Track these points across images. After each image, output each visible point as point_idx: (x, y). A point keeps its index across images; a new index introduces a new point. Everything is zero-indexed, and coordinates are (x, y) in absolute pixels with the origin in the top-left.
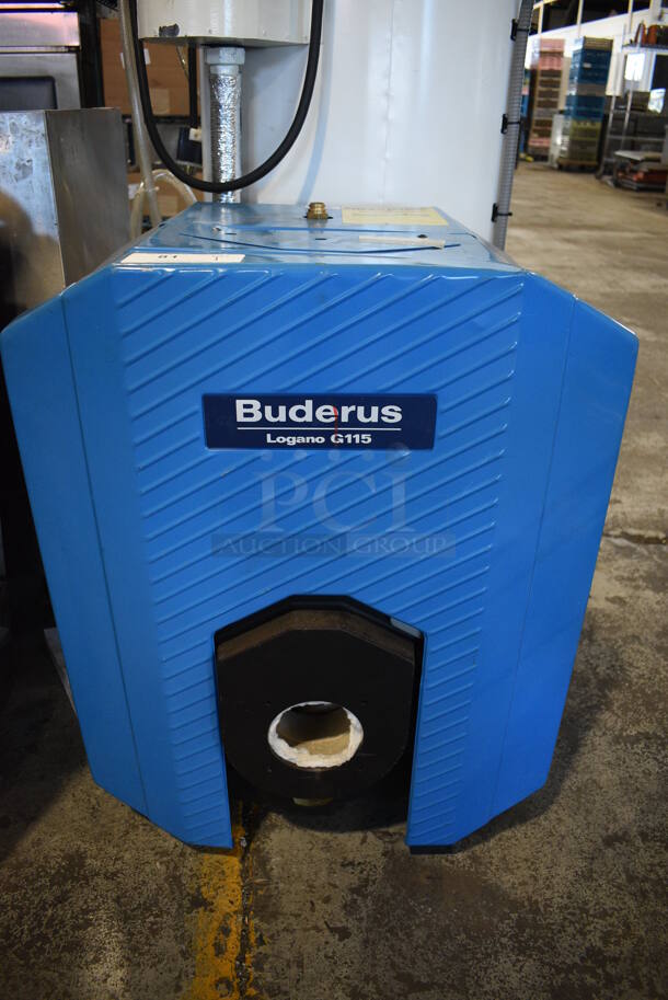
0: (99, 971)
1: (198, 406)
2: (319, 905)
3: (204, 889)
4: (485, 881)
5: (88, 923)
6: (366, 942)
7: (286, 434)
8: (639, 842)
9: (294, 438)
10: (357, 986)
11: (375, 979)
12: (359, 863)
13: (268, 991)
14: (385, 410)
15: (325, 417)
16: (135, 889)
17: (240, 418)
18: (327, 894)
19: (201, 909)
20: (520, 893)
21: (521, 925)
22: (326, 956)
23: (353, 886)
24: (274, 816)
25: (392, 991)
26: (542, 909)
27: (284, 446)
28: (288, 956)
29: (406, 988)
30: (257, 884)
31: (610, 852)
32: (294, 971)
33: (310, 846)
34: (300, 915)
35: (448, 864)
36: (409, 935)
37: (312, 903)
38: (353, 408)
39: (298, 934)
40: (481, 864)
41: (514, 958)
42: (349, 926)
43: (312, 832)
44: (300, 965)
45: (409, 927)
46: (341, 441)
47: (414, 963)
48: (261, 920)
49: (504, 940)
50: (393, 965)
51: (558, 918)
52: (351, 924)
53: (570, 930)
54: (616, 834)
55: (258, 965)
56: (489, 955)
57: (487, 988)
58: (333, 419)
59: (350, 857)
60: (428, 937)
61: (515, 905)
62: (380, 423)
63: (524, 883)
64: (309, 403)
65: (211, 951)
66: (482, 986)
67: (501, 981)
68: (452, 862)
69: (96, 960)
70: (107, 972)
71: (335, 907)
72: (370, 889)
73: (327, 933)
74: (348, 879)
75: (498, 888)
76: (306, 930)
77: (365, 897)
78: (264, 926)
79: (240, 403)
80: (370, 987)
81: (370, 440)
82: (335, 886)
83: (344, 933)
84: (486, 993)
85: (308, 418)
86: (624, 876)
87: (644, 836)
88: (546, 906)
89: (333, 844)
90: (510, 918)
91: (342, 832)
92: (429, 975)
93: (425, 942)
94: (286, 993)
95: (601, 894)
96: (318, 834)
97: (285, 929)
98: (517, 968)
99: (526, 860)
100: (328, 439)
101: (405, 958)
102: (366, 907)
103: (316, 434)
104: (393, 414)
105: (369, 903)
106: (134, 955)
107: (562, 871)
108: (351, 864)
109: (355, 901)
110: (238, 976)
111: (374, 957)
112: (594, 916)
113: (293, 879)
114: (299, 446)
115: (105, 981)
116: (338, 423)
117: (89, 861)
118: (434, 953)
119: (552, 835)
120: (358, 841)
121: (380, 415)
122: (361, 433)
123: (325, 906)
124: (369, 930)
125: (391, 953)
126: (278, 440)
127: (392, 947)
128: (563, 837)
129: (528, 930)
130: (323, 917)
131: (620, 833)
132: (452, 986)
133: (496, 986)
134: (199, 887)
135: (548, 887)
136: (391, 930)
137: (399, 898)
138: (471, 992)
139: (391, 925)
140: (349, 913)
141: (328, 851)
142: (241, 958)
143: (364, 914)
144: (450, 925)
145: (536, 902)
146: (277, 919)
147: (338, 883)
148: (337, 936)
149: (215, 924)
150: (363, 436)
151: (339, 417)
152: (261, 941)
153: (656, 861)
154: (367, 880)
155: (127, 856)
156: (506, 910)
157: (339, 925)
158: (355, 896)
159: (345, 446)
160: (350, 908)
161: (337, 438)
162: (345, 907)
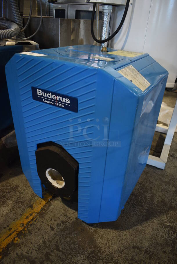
0: (4, 209)
1: (30, 89)
2: (53, 221)
3: (34, 205)
4: (94, 237)
5: (10, 199)
6: (56, 234)
7: (47, 100)
8: (143, 252)
9: (48, 102)
10: (46, 241)
11: (51, 242)
12: (69, 217)
13: (29, 231)
15: (54, 98)
16: (22, 197)
17: (38, 94)
18: (56, 219)
19: (31, 208)
20: (100, 245)
21: (93, 252)
22: (45, 231)
23: (63, 221)
24: (60, 197)
25: (52, 247)
26: (102, 252)
27: (46, 103)
28: (38, 227)
29: (55, 248)
30: (45, 209)
31: (132, 250)
32: (36, 230)
33: (62, 208)
34: (47, 220)
35: (88, 229)
36: (66, 238)
37: (52, 219)
38: (59, 97)
39: (44, 224)
40: (96, 233)
41: (85, 258)
42: (55, 228)
44: (39, 230)
45: (67, 236)
46: (58, 105)
47: (62, 244)
48: (39, 217)
49: (86, 253)
50: (57, 242)
51: (104, 256)
52: (56, 228)
53: (104, 261)
54: (138, 247)
55: (31, 225)
56: (79, 254)
57: (72, 260)
59: (68, 215)
60: (70, 241)
61: (96, 247)
62: (65, 103)
63: (103, 244)
65: (25, 217)
66: (72, 259)
67: (77, 261)
68: (90, 229)
69: (5, 207)
70: (5, 210)
71: (56, 223)
72: (66, 224)
73: (50, 227)
74: (63, 219)
75: (96, 241)
76: (46, 224)
77: (64, 224)
78: (39, 218)
79: (38, 90)
80: (48, 243)
81: (63, 107)
82: (59, 219)
83: (53, 229)
84: (71, 261)
85: (51, 97)
86: (131, 258)
87: (146, 252)
88: (104, 252)
89: (67, 210)
90: (92, 249)
91: (71, 209)
92: (62, 249)
93: (68, 242)
94: (31, 233)
95: (120, 258)
96: (65, 206)
97: (42, 221)
98: (83, 261)
99: (108, 239)
101: (60, 242)
102: (62, 227)
103: (53, 102)
104: (68, 101)
105: (64, 226)
106: (13, 209)
107: (115, 246)
108: (67, 216)
109: (61, 224)
110: (26, 225)
111: (55, 237)
112: (114, 262)
113: (52, 212)
114: (49, 104)
115: (4, 211)
117: (19, 188)
118: (68, 245)
119: (121, 237)
120: (73, 212)
121: (65, 101)
122: (62, 104)
123: (54, 221)
124: (58, 232)
125: (59, 239)
127: (60, 238)
128: (123, 239)
129: (93, 254)
130: (52, 223)
131: (140, 247)
132: (65, 254)
133: (75, 261)
134: (34, 204)
135: (108, 248)
136: (63, 235)
137: (71, 229)
138: (68, 258)
139: (64, 233)
140: (57, 226)
141: (64, 211)
142: (30, 222)
143: (60, 228)
144: (76, 242)
145: (102, 249)
146: (42, 218)
147: (60, 218)
148: (51, 229)
149: (31, 212)
151: (57, 99)
152: (35, 221)
153: (144, 260)
154: (67, 221)
155: (26, 191)
156: (93, 247)
157: (53, 227)
158: (62, 223)
160: (58, 225)
161: (57, 104)
162: (58, 224)
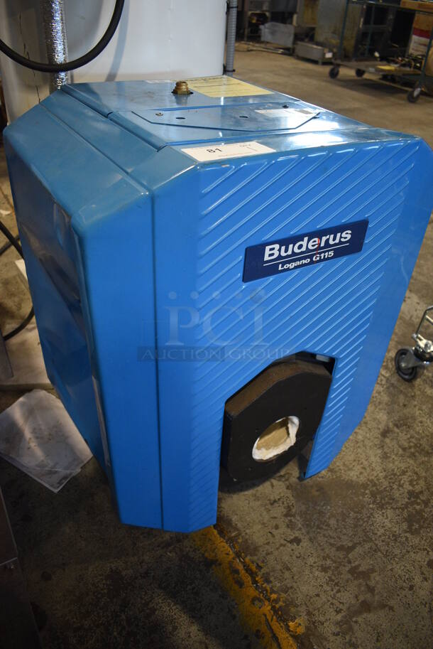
0: (182, 633)
1: (242, 257)
2: (274, 532)
3: (206, 554)
4: (343, 480)
5: (153, 610)
6: (310, 539)
7: (290, 262)
8: (396, 430)
9: (293, 264)
10: (322, 565)
11: (328, 556)
12: (279, 499)
13: (282, 591)
14: (344, 235)
15: (313, 246)
16: (166, 574)
17: (266, 258)
18: (274, 524)
19: (214, 566)
20: (362, 479)
21: (373, 495)
22: (297, 557)
23: (284, 513)
25: (340, 558)
26: (377, 482)
27: (288, 269)
28: (279, 567)
29: (345, 553)
30: (234, 537)
31: (387, 440)
32: (287, 574)
33: (247, 502)
34: (269, 543)
35: (321, 479)
36: (328, 525)
37: (270, 532)
38: (328, 237)
39: (276, 553)
40: (336, 472)
41: (381, 513)
42: (297, 535)
43: (243, 493)
44: (288, 569)
45: (325, 521)
46: (318, 258)
47: (340, 538)
48: (251, 556)
49: (371, 506)
50: (331, 545)
51: (386, 484)
52: (297, 534)
53: (395, 487)
54: (384, 430)
55: (267, 581)
56: (369, 517)
57: (379, 533)
58: (316, 246)
59: (272, 498)
60: (337, 521)
61: (365, 486)
62: (339, 243)
63: (361, 473)
64: (306, 239)
65: (236, 587)
66: (376, 534)
67: (383, 527)
68: (322, 477)
69: (175, 628)
70: (188, 630)
71: (283, 529)
72: (294, 510)
73: (289, 545)
74: (279, 511)
75: (352, 481)
76: (278, 549)
77: (294, 516)
78: (255, 558)
79: (267, 249)
80: (328, 562)
81: (333, 254)
82: (275, 518)
83: (297, 541)
84: (380, 536)
85: (304, 249)
86: (400, 450)
87: (397, 426)
88: (378, 480)
89: (258, 495)
90: (366, 494)
91: (258, 486)
92: (351, 541)
93: (338, 525)
94: (292, 587)
95: (396, 463)
96: (246, 493)
97: (268, 554)
98: (385, 517)
99: (355, 461)
100: (312, 260)
101: (334, 538)
102: (298, 521)
103: (305, 258)
104: (347, 235)
105: (299, 518)
106: (195, 613)
107: (373, 458)
108: (275, 501)
109: (291, 521)
110: (261, 592)
111: (319, 544)
112: (400, 475)
113: (251, 525)
114: (296, 267)
115: (189, 636)
116: (319, 248)
117: (124, 573)
118: (345, 528)
119: (357, 442)
120: (270, 487)
121: (341, 237)
122: (329, 251)
123: (277, 531)
124: (308, 533)
125: (326, 539)
126: (285, 267)
127: (324, 535)
128: (363, 441)
129: (378, 496)
130: (282, 538)
131: (386, 429)
132: (364, 541)
133: (382, 531)
134: (203, 555)
135: (373, 470)
136: (318, 527)
137: (311, 508)
138: (373, 539)
139: (316, 524)
140: (292, 529)
141: (259, 500)
142: (255, 582)
143: (300, 525)
144: (342, 511)
145: (372, 480)
146: (258, 551)
147: (276, 515)
148: (295, 544)
149: (228, 571)
150: (330, 253)
151: (320, 244)
152: (259, 567)
153: (409, 436)
154: (289, 507)
155: (146, 558)
156: (363, 491)
157: (292, 538)
158: (289, 518)
159: (320, 261)
160: (291, 525)
161: (316, 257)
162: (288, 526)
